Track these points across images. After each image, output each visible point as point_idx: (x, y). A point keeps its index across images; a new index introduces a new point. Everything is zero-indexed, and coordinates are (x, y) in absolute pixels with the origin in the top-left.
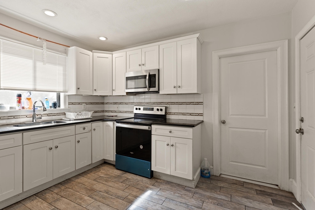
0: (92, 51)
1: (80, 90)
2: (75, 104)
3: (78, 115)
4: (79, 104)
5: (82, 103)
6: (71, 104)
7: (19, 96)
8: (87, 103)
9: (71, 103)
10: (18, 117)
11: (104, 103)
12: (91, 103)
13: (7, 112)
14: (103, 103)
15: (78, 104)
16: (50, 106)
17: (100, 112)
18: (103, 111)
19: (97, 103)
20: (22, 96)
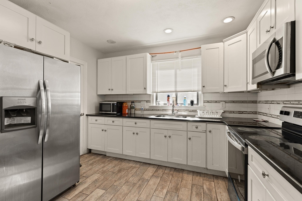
0: (222, 42)
1: (206, 88)
2: (211, 102)
3: (207, 113)
4: (216, 102)
5: (220, 102)
6: (206, 103)
7: (168, 96)
8: (226, 102)
9: (206, 101)
10: (167, 110)
11: (258, 102)
12: (233, 102)
13: (162, 107)
14: (255, 102)
15: (214, 103)
16: (188, 104)
17: (248, 113)
18: (256, 113)
19: (243, 102)
20: (170, 96)
